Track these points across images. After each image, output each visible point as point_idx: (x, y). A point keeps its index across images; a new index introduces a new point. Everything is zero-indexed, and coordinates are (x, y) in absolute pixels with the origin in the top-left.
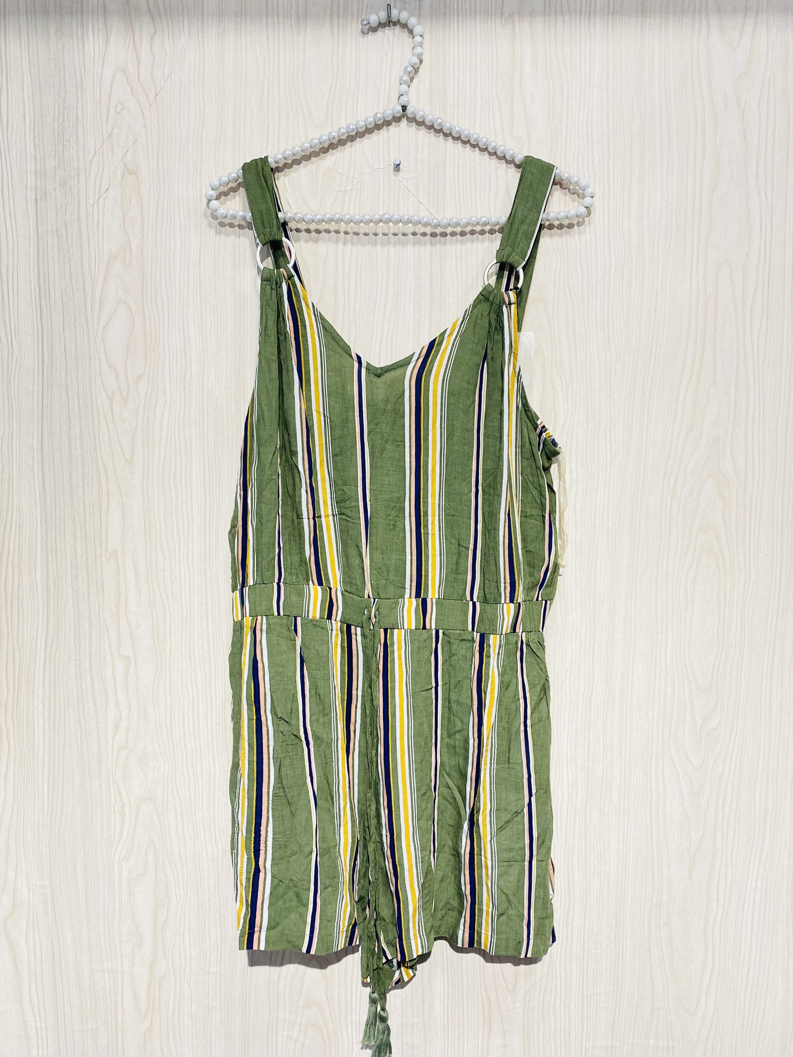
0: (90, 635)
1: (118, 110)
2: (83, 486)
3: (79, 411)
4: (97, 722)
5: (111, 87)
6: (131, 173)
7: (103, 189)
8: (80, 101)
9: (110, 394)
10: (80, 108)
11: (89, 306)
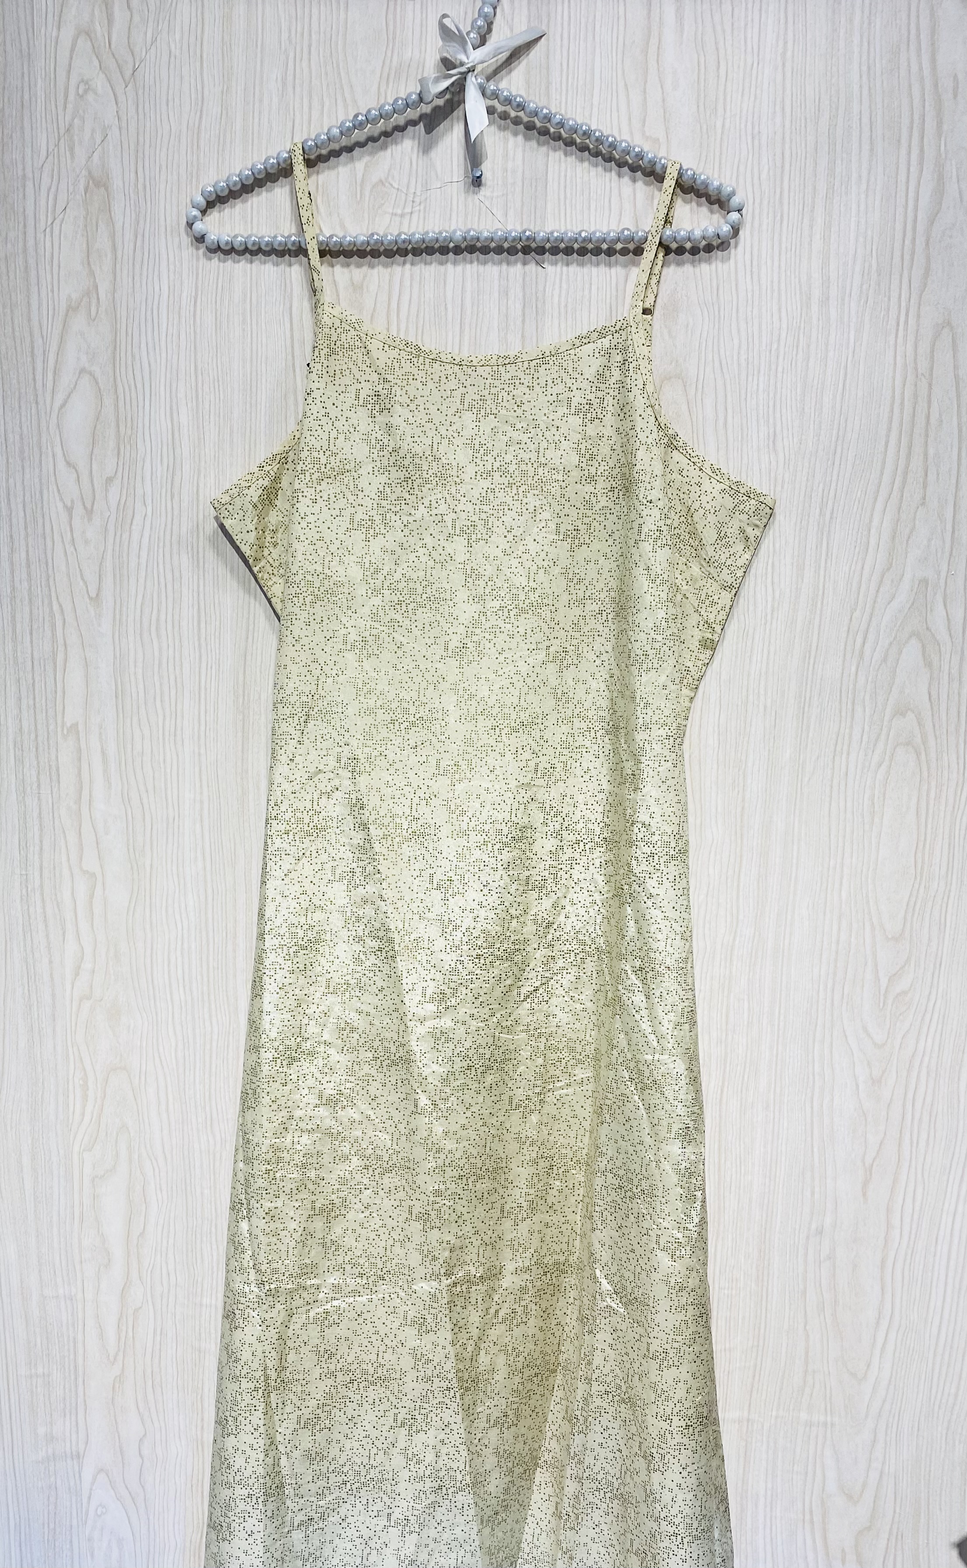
0: (41, 842)
1: (81, 91)
2: (31, 634)
3: (26, 528)
4: (51, 962)
5: (71, 58)
6: (98, 184)
7: (59, 209)
8: (26, 79)
9: (69, 504)
10: (26, 89)
11: (39, 377)
